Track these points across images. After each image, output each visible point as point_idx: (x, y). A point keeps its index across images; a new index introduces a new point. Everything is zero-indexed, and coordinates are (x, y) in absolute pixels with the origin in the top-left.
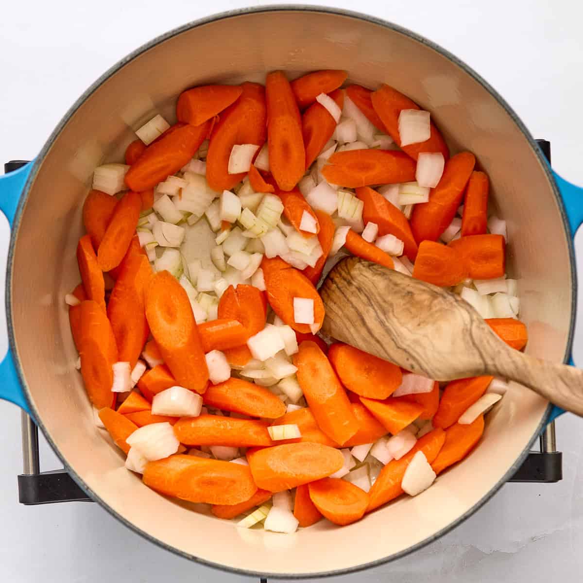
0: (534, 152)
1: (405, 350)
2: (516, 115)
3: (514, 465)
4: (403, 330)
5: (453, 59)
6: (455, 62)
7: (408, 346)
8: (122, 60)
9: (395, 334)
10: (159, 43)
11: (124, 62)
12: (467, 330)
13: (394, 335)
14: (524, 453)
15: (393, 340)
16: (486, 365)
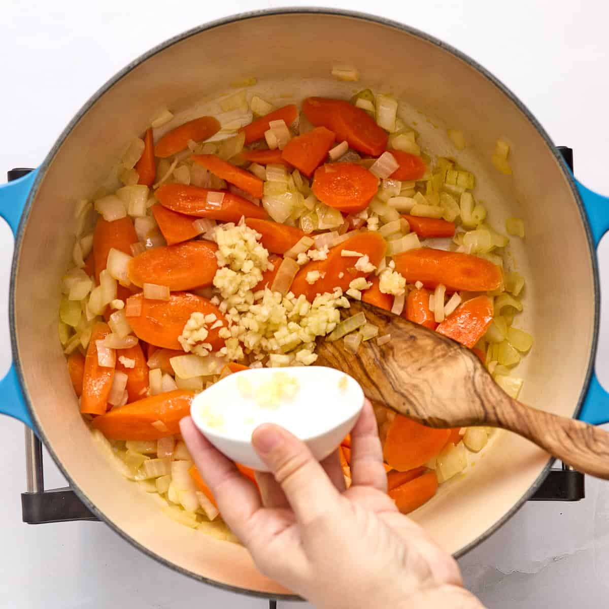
0: (555, 160)
1: (403, 395)
2: (537, 122)
3: (535, 483)
4: (402, 374)
5: (472, 63)
6: (475, 67)
7: (407, 390)
8: (130, 64)
9: (393, 376)
10: (167, 47)
11: (132, 67)
12: (469, 377)
13: (392, 379)
14: (546, 470)
15: (391, 383)
16: (486, 413)
